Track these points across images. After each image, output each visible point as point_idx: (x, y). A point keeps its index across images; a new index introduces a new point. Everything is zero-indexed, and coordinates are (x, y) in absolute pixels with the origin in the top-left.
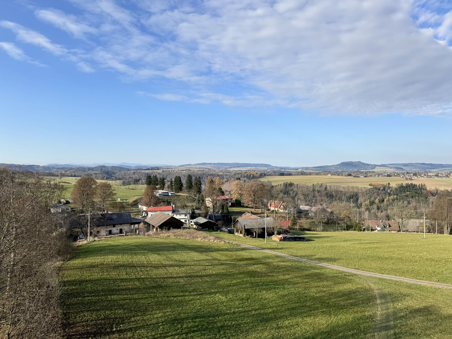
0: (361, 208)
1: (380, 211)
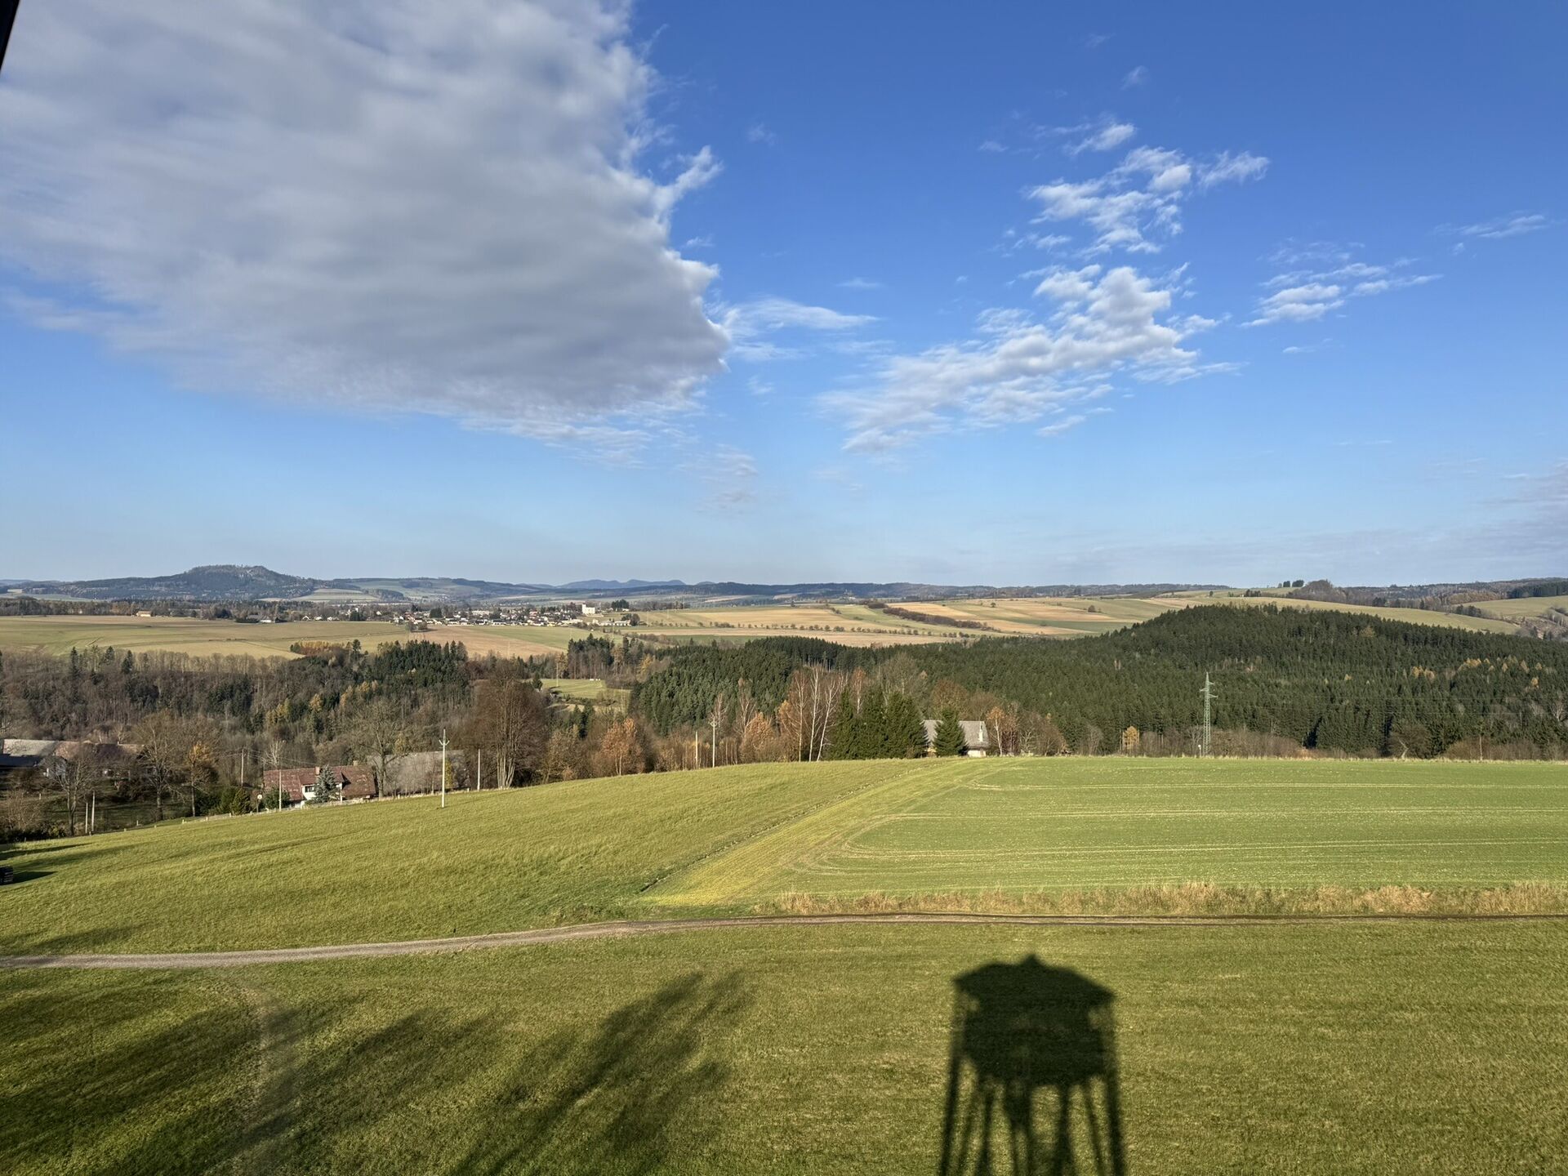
0: (262, 731)
1: (324, 736)
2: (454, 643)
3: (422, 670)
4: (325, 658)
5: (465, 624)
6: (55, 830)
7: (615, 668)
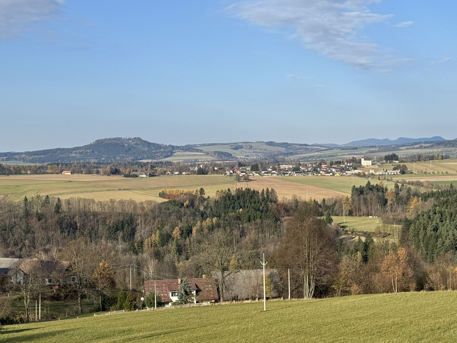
0: (142, 253)
1: (183, 257)
2: (268, 189)
3: (247, 210)
4: (182, 202)
5: (275, 175)
6: (18, 318)
7: (388, 208)
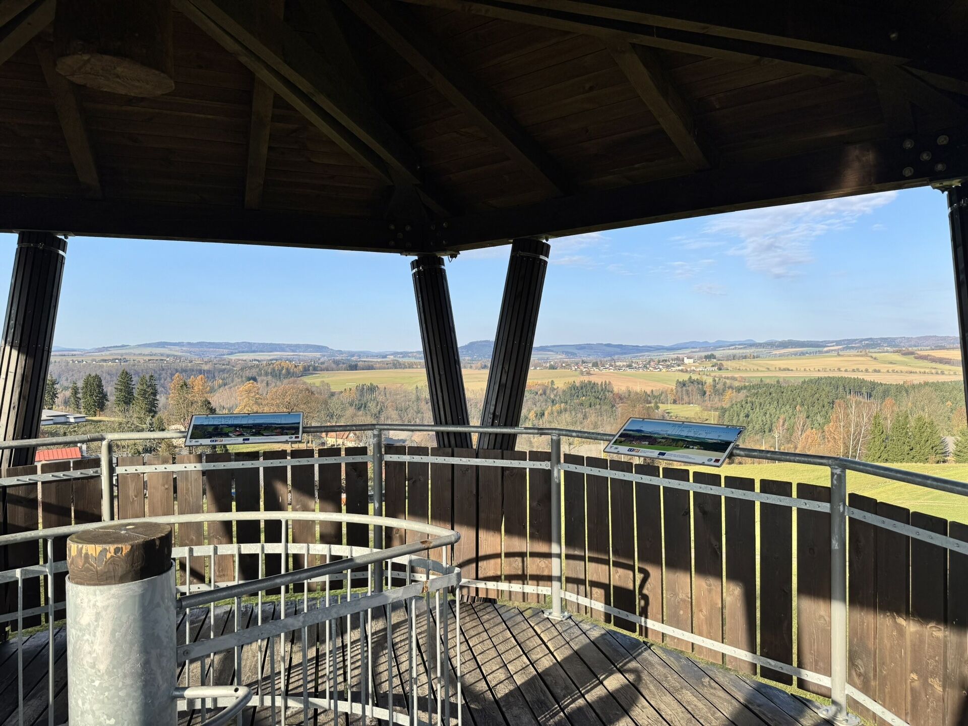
3: (588, 398)
4: (536, 391)
5: (612, 371)
7: (707, 398)
